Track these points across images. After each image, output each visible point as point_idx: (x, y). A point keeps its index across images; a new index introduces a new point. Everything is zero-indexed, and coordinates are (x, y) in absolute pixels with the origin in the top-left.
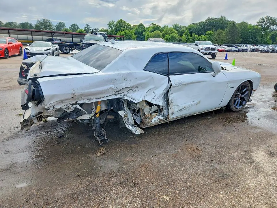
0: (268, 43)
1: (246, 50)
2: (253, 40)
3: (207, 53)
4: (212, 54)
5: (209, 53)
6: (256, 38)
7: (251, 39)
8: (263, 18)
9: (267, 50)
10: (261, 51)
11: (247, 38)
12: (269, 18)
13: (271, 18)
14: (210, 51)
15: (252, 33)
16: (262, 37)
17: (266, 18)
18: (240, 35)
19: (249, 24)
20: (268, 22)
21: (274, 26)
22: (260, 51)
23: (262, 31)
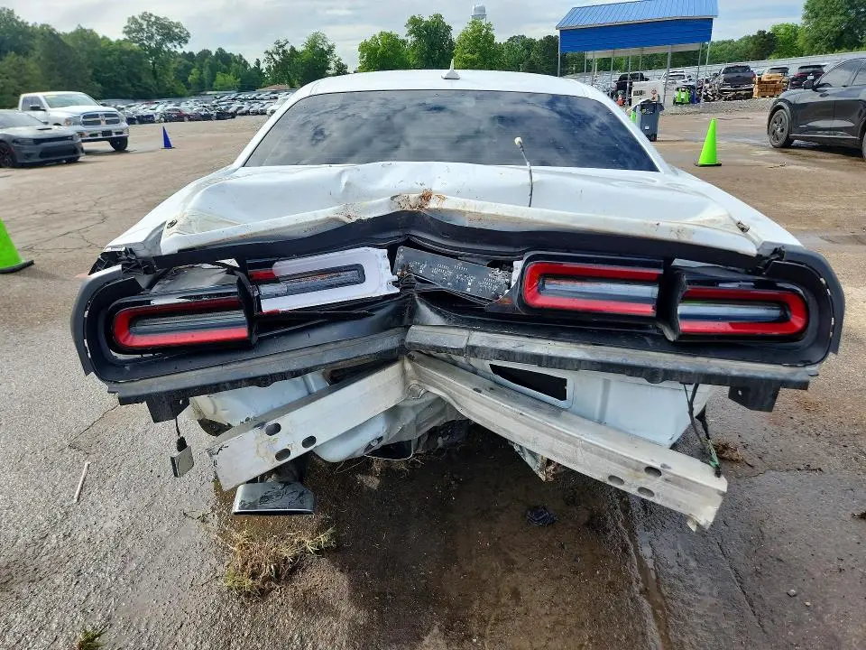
0: (180, 93)
1: (148, 116)
2: (133, 86)
3: (96, 135)
4: (114, 135)
5: (104, 133)
6: (140, 80)
7: (128, 85)
8: (133, 17)
9: (203, 113)
10: (192, 118)
11: (116, 82)
12: (153, 19)
13: (157, 18)
14: (104, 127)
15: (122, 63)
16: (155, 77)
17: (142, 18)
18: (90, 72)
19: (101, 36)
20: (154, 30)
21: (176, 43)
22: (188, 116)
23: (147, 57)
